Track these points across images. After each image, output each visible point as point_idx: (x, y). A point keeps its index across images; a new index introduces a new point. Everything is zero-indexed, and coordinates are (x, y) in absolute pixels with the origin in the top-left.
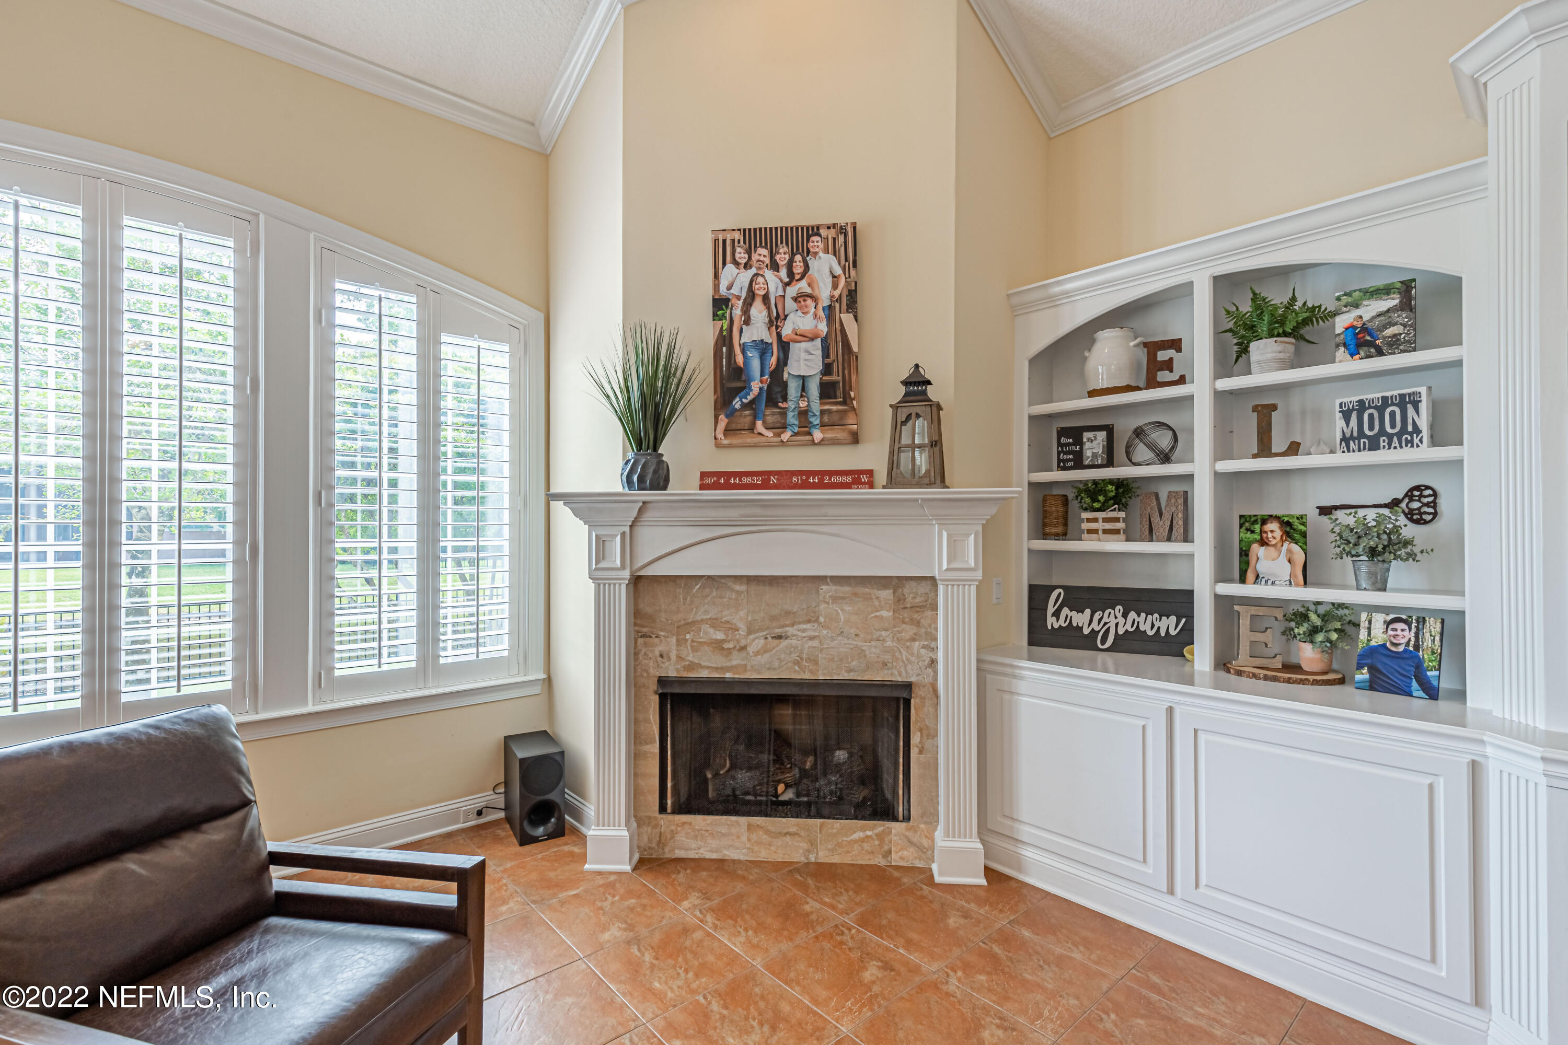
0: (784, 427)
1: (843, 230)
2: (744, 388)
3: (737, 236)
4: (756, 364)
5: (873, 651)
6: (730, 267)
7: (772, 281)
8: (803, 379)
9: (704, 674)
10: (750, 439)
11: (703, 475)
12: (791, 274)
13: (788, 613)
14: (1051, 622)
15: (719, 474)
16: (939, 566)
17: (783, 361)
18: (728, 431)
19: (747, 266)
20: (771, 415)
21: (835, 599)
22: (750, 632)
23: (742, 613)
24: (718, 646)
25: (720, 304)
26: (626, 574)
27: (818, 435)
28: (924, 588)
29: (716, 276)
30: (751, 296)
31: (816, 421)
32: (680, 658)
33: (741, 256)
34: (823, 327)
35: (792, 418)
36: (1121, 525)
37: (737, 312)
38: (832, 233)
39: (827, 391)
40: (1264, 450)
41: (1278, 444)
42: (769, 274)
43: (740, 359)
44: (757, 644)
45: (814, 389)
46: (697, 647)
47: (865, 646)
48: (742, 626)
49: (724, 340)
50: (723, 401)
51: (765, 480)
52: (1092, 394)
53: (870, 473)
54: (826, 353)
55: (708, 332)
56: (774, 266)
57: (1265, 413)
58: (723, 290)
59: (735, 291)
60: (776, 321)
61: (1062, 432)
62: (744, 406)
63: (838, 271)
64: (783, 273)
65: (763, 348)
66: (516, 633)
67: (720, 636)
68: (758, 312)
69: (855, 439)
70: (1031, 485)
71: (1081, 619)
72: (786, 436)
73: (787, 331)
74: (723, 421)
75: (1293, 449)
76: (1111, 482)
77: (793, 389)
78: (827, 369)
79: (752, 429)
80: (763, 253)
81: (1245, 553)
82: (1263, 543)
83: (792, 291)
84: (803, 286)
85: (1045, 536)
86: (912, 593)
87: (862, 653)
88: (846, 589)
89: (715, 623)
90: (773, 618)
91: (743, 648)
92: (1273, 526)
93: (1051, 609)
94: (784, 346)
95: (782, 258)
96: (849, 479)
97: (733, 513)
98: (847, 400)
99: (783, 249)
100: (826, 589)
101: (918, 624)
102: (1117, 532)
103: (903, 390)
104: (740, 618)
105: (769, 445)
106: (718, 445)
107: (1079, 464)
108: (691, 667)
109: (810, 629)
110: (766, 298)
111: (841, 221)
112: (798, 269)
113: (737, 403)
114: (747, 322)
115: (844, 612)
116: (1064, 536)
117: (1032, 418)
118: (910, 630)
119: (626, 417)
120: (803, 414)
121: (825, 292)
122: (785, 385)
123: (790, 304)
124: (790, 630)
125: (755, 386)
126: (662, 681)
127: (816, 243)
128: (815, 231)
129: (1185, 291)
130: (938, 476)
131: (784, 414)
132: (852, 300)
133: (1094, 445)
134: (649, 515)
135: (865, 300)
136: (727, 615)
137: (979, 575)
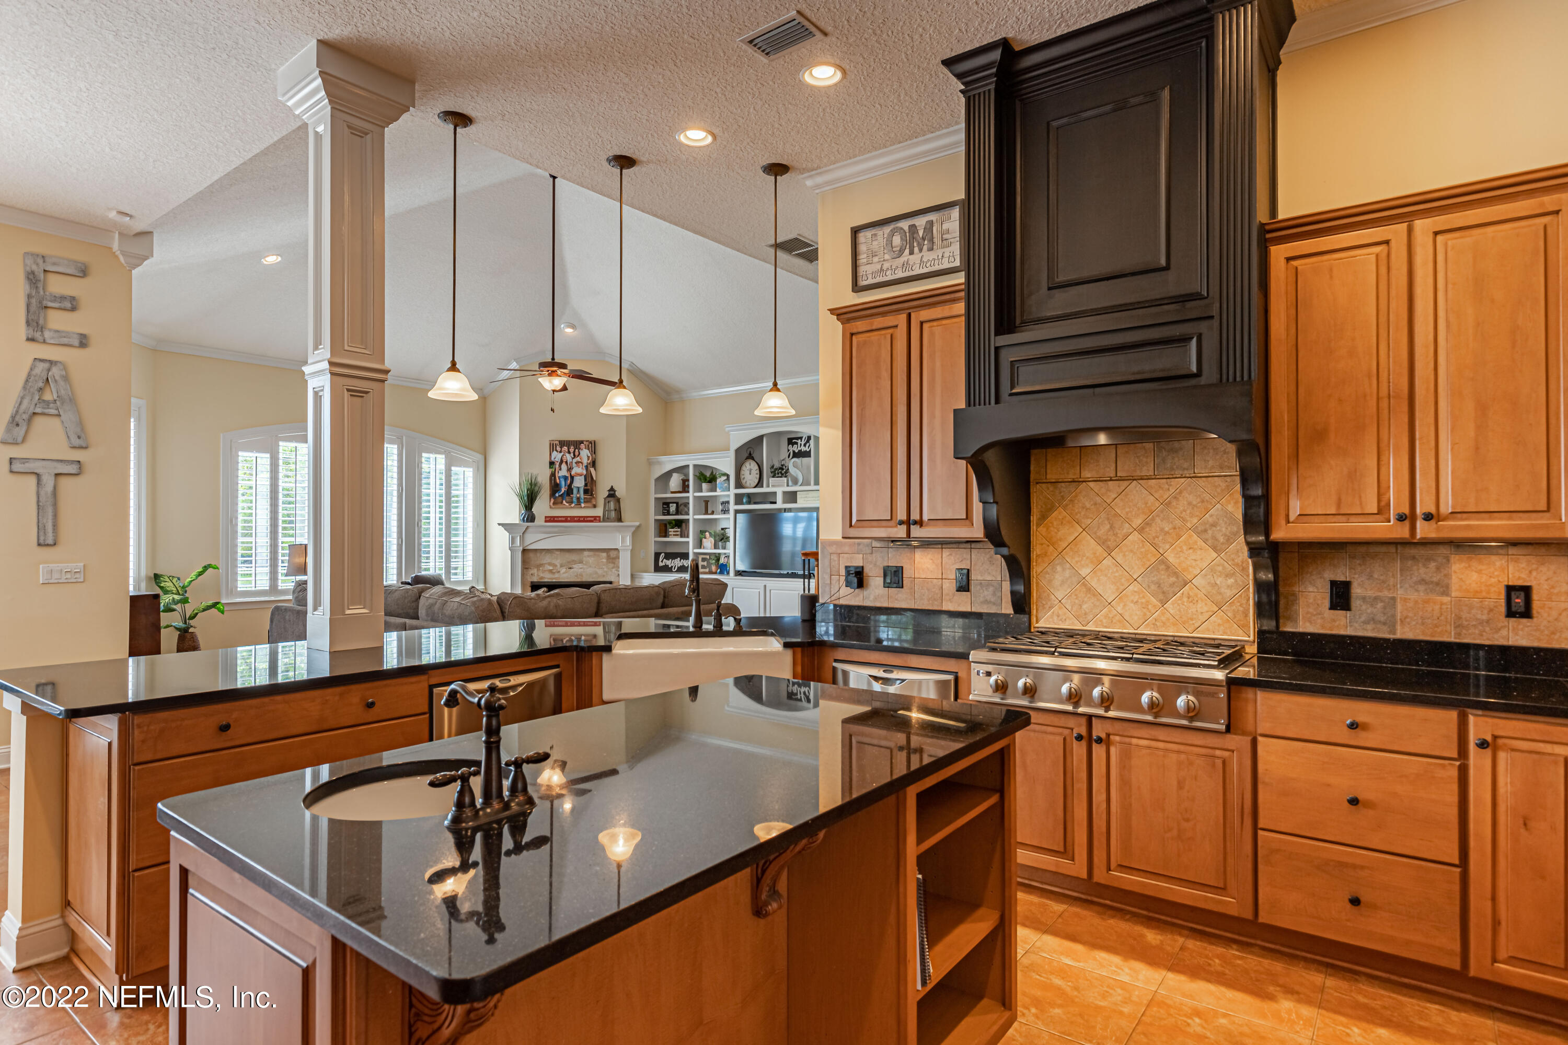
0: (572, 502)
1: (591, 443)
2: (559, 490)
3: (557, 442)
4: (563, 483)
5: (600, 572)
6: (555, 452)
7: (568, 457)
8: (578, 488)
9: (546, 580)
10: (561, 506)
11: (546, 517)
12: (574, 455)
13: (573, 561)
14: (661, 564)
15: (551, 517)
16: (619, 545)
17: (572, 482)
18: (554, 504)
19: (560, 452)
20: (568, 498)
21: (588, 556)
22: (561, 566)
23: (559, 561)
24: (551, 571)
25: (552, 464)
26: (521, 548)
27: (583, 505)
28: (615, 553)
29: (550, 455)
30: (562, 462)
31: (582, 501)
32: (538, 575)
33: (559, 449)
34: (585, 472)
35: (575, 500)
36: (679, 533)
37: (557, 466)
38: (587, 443)
39: (586, 492)
40: (706, 513)
41: (710, 512)
42: (567, 455)
43: (558, 481)
44: (563, 570)
45: (582, 491)
46: (544, 571)
47: (598, 570)
48: (559, 566)
49: (553, 475)
50: (553, 494)
51: (566, 519)
52: (672, 492)
53: (599, 517)
54: (585, 480)
55: (548, 472)
56: (569, 452)
57: (706, 502)
58: (553, 459)
59: (556, 460)
60: (570, 470)
61: (664, 504)
62: (559, 496)
63: (589, 455)
64: (572, 455)
65: (565, 478)
66: (475, 571)
67: (551, 568)
68: (564, 466)
69: (595, 506)
70: (656, 520)
71: (669, 563)
72: (573, 505)
73: (573, 473)
74: (552, 501)
75: (713, 513)
76: (675, 520)
77: (575, 491)
78: (586, 485)
79: (562, 503)
80: (565, 448)
81: (701, 541)
82: (705, 538)
83: (575, 460)
84: (578, 459)
85: (660, 536)
86: (613, 554)
87: (596, 573)
88: (591, 553)
89: (550, 564)
90: (569, 562)
91: (559, 572)
92: (707, 534)
93: (661, 560)
94: (572, 478)
95: (572, 450)
96: (592, 519)
97: (556, 530)
98: (592, 495)
99: (572, 447)
100: (586, 553)
101: (614, 563)
102: (677, 535)
103: (607, 493)
104: (558, 562)
105: (567, 508)
106: (551, 507)
107: (668, 514)
108: (542, 578)
109: (580, 565)
110: (566, 462)
111: (590, 440)
112: (577, 453)
113: (557, 495)
114: (560, 469)
115: (591, 560)
116: (665, 536)
117: (656, 498)
118: (611, 565)
119: (521, 497)
120: (578, 499)
121: (585, 461)
122: (572, 490)
123: (574, 465)
124: (574, 566)
125: (563, 490)
126: (532, 582)
127: (582, 446)
128: (582, 442)
129: (688, 466)
130: (620, 519)
131: (572, 498)
132: (594, 464)
133: (673, 508)
134: (529, 530)
135: (598, 464)
136: (554, 562)
137: (631, 548)
